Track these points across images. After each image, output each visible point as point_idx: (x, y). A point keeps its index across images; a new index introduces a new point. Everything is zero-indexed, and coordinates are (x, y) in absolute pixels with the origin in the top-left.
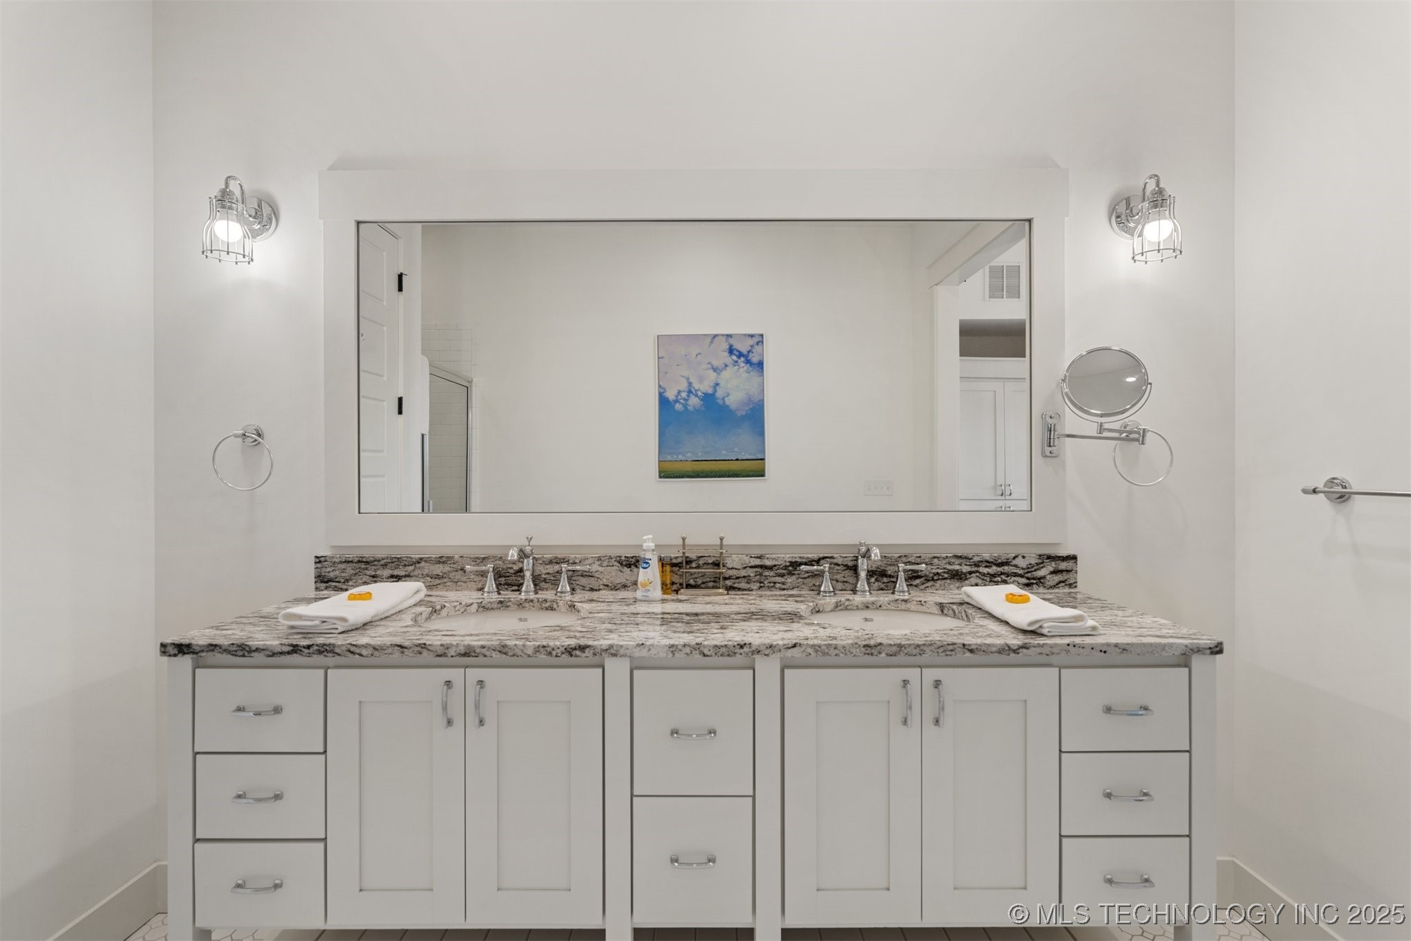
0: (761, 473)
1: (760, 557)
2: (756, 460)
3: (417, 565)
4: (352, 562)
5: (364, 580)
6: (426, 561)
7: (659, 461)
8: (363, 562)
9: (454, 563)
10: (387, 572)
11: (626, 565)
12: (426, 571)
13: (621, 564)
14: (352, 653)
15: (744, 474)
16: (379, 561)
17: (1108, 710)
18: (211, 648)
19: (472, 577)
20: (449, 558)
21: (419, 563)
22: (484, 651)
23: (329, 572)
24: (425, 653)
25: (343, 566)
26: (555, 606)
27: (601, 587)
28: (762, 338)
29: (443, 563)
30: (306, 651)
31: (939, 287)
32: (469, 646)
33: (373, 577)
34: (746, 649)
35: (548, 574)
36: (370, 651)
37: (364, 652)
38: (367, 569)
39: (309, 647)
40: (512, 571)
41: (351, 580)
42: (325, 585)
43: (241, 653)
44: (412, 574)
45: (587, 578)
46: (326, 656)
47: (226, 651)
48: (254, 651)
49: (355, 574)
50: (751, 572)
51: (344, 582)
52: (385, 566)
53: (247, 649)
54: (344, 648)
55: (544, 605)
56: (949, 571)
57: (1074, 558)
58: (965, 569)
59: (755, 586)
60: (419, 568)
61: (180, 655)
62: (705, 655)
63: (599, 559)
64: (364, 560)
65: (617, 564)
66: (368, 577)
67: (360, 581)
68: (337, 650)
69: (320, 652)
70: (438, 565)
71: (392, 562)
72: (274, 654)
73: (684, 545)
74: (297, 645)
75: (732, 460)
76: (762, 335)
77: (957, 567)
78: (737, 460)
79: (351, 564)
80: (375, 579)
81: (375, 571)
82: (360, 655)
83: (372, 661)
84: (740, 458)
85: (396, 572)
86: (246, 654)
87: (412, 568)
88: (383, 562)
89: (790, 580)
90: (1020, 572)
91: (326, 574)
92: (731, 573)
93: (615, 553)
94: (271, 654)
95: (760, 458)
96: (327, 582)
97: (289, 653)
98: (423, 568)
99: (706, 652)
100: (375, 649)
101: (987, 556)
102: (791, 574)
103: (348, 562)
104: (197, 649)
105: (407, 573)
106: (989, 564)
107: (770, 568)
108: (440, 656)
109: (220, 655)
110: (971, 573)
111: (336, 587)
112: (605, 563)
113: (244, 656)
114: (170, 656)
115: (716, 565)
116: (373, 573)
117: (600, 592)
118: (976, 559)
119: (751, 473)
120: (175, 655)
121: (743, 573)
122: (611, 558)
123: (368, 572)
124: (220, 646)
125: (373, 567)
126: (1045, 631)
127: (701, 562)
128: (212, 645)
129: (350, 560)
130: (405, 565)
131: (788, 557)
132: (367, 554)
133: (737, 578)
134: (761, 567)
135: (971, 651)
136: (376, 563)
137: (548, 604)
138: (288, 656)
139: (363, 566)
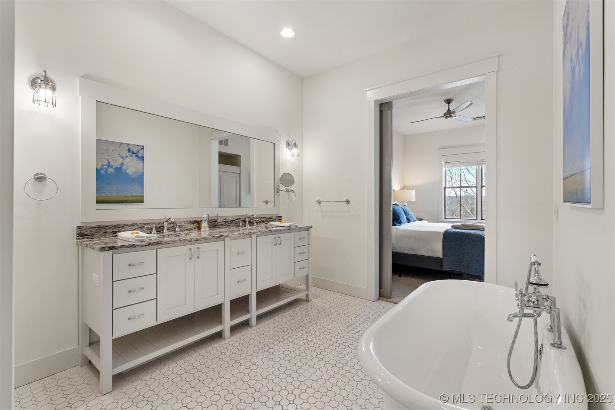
0: (142, 202)
1: (225, 219)
2: (140, 196)
3: (123, 227)
4: (95, 227)
5: (101, 234)
6: (127, 226)
7: (96, 196)
8: (100, 227)
9: (137, 226)
10: (111, 230)
11: (192, 223)
12: (127, 229)
13: (191, 223)
14: (167, 243)
15: (135, 202)
16: (107, 226)
17: (300, 239)
18: (122, 247)
19: (144, 230)
20: (135, 224)
21: (124, 226)
22: (200, 239)
23: (85, 232)
24: (186, 241)
25: (91, 229)
26: (180, 235)
27: (185, 230)
28: (144, 147)
29: (133, 226)
30: (153, 244)
31: (213, 140)
32: (197, 238)
33: (105, 232)
34: (251, 233)
35: (169, 227)
36: (172, 242)
37: (170, 243)
38: (102, 230)
39: (154, 243)
40: (158, 227)
41: (95, 234)
42: (82, 237)
43: (132, 247)
44: (121, 230)
45: (181, 228)
46: (159, 245)
47: (127, 247)
48: (137, 246)
49: (97, 232)
50: (223, 223)
51: (92, 235)
52: (110, 228)
53: (134, 246)
54: (164, 242)
55: (176, 235)
56: (262, 221)
57: (281, 217)
58: (265, 220)
59: (224, 227)
60: (124, 228)
61: (110, 250)
62: (245, 235)
63: (185, 222)
64: (101, 226)
65: (189, 223)
66: (102, 233)
67: (99, 234)
68: (162, 243)
69: (157, 244)
70: (131, 227)
71: (113, 227)
72: (143, 246)
73: (217, 217)
74: (150, 243)
75: (129, 196)
76: (143, 146)
77: (263, 220)
78: (132, 196)
79: (95, 228)
80: (105, 233)
81: (106, 230)
82: (169, 244)
83: (172, 245)
84: (133, 195)
85: (114, 230)
86: (134, 247)
87: (121, 228)
88: (109, 227)
89: (231, 225)
90: (273, 220)
91: (83, 233)
92: (219, 223)
93: (189, 220)
94: (142, 246)
95: (141, 195)
96: (84, 236)
97: (148, 245)
98: (125, 228)
99: (245, 234)
100: (173, 241)
101: (268, 217)
102: (232, 223)
103: (94, 228)
104: (117, 247)
105: (119, 230)
106: (268, 218)
107: (227, 222)
108: (190, 241)
109: (125, 249)
110: (265, 221)
111: (88, 237)
112: (186, 223)
113: (133, 248)
114: (106, 251)
115: (215, 222)
116: (105, 231)
117: (185, 231)
118: (266, 218)
119: (138, 202)
120: (108, 250)
121: (221, 224)
122: (188, 221)
123: (102, 231)
124: (125, 246)
125: (105, 229)
126: (291, 226)
127: (211, 221)
128: (122, 246)
129: (94, 227)
130: (118, 228)
131: (231, 219)
132: (101, 224)
133: (220, 225)
134: (225, 222)
135: (284, 230)
136: (106, 227)
137: (177, 235)
138: (147, 246)
139: (100, 229)
